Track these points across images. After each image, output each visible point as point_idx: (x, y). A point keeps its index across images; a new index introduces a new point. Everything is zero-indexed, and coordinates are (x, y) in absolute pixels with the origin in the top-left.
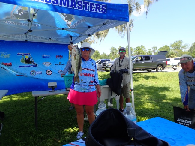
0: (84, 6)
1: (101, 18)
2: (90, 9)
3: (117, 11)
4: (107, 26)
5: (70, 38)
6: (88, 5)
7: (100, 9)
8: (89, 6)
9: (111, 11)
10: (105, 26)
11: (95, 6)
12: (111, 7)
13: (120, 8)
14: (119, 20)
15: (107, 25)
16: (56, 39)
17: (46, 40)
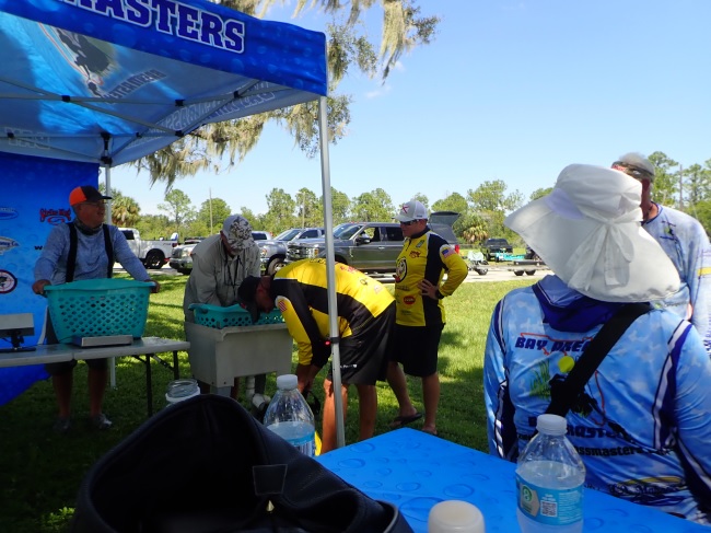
0: (154, 13)
1: (223, 70)
2: (178, 28)
3: (285, 52)
4: (247, 104)
5: (101, 141)
6: (173, 12)
7: (220, 33)
8: (177, 15)
9: (262, 50)
11: (200, 20)
12: (263, 34)
13: (296, 43)
14: (291, 85)
15: (247, 100)
16: (38, 138)
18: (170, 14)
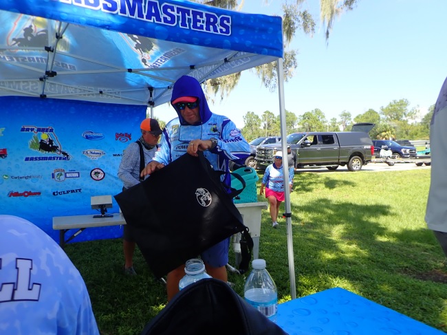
1: (218, 48)
2: (192, 24)
3: (256, 32)
4: (233, 66)
5: (148, 92)
6: (189, 15)
7: (216, 24)
8: (191, 17)
9: (242, 32)
10: (229, 67)
11: (205, 18)
12: (242, 23)
13: (263, 25)
14: (259, 52)
15: (233, 62)
16: (115, 93)
17: (91, 96)
18: (187, 16)
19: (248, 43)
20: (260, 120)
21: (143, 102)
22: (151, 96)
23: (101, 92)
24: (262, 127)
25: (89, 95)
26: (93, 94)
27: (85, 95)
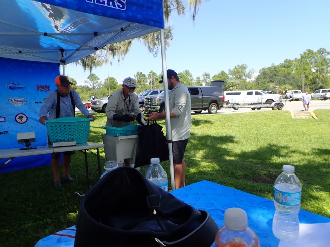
1: (117, 19)
3: (145, 8)
4: (128, 34)
5: (60, 53)
9: (134, 8)
10: (125, 34)
13: (149, 4)
14: (147, 24)
15: (128, 31)
16: (32, 52)
17: (12, 54)
19: (139, 16)
20: (146, 78)
21: (56, 61)
22: (63, 56)
23: (20, 52)
24: (148, 83)
25: (9, 53)
26: (13, 53)
27: (6, 53)
